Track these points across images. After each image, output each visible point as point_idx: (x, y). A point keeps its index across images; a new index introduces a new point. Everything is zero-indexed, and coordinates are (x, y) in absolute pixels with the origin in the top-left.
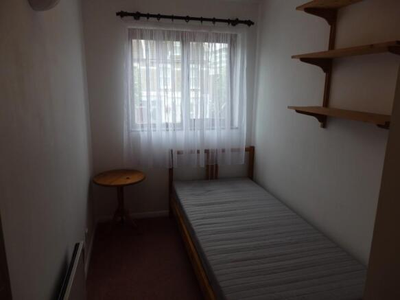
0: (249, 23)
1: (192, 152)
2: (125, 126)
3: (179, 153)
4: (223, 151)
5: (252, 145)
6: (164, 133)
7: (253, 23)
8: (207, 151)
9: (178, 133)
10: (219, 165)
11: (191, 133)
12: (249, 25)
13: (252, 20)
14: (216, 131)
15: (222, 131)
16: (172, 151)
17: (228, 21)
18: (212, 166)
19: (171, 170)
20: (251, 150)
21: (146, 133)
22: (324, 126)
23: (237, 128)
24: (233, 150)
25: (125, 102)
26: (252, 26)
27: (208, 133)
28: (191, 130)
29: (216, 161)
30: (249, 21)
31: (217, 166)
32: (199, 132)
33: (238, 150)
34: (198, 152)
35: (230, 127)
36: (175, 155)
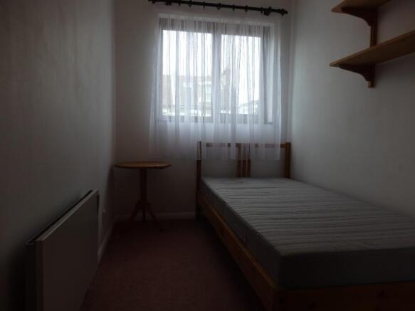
0: (283, 12)
1: (222, 145)
2: (152, 114)
3: (208, 145)
4: (257, 146)
5: (288, 142)
6: (193, 124)
7: (286, 12)
8: (238, 146)
9: (207, 125)
10: (252, 160)
11: (221, 126)
12: (283, 14)
13: (285, 9)
14: (248, 124)
15: (255, 126)
16: (200, 142)
17: (261, 9)
18: (244, 161)
19: (199, 162)
20: (287, 147)
21: (174, 123)
22: (372, 85)
23: (271, 123)
24: (267, 146)
25: (153, 88)
26: (285, 15)
27: (239, 126)
28: (221, 122)
29: (249, 155)
30: (283, 10)
31: (249, 161)
32: (230, 125)
33: (273, 146)
34: (229, 145)
35: (263, 121)
36: (204, 148)
